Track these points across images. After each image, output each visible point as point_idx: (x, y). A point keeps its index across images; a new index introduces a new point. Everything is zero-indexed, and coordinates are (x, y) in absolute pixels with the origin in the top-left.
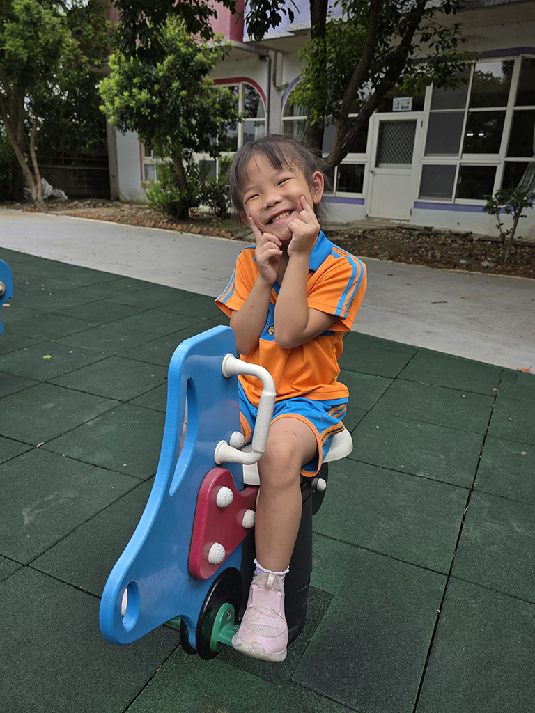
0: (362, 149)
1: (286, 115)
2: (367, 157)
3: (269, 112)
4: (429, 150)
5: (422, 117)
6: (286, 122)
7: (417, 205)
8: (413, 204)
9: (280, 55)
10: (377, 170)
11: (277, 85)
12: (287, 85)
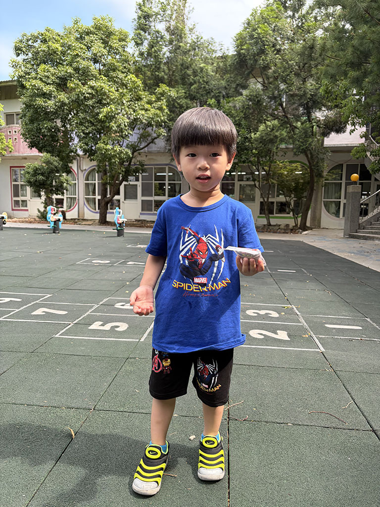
0: (118, 194)
1: (86, 180)
2: (121, 197)
3: (78, 179)
4: (143, 195)
5: (139, 184)
6: (86, 183)
7: (141, 214)
8: (139, 214)
9: (82, 159)
10: (125, 202)
11: (81, 169)
12: (85, 170)
